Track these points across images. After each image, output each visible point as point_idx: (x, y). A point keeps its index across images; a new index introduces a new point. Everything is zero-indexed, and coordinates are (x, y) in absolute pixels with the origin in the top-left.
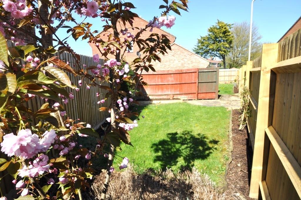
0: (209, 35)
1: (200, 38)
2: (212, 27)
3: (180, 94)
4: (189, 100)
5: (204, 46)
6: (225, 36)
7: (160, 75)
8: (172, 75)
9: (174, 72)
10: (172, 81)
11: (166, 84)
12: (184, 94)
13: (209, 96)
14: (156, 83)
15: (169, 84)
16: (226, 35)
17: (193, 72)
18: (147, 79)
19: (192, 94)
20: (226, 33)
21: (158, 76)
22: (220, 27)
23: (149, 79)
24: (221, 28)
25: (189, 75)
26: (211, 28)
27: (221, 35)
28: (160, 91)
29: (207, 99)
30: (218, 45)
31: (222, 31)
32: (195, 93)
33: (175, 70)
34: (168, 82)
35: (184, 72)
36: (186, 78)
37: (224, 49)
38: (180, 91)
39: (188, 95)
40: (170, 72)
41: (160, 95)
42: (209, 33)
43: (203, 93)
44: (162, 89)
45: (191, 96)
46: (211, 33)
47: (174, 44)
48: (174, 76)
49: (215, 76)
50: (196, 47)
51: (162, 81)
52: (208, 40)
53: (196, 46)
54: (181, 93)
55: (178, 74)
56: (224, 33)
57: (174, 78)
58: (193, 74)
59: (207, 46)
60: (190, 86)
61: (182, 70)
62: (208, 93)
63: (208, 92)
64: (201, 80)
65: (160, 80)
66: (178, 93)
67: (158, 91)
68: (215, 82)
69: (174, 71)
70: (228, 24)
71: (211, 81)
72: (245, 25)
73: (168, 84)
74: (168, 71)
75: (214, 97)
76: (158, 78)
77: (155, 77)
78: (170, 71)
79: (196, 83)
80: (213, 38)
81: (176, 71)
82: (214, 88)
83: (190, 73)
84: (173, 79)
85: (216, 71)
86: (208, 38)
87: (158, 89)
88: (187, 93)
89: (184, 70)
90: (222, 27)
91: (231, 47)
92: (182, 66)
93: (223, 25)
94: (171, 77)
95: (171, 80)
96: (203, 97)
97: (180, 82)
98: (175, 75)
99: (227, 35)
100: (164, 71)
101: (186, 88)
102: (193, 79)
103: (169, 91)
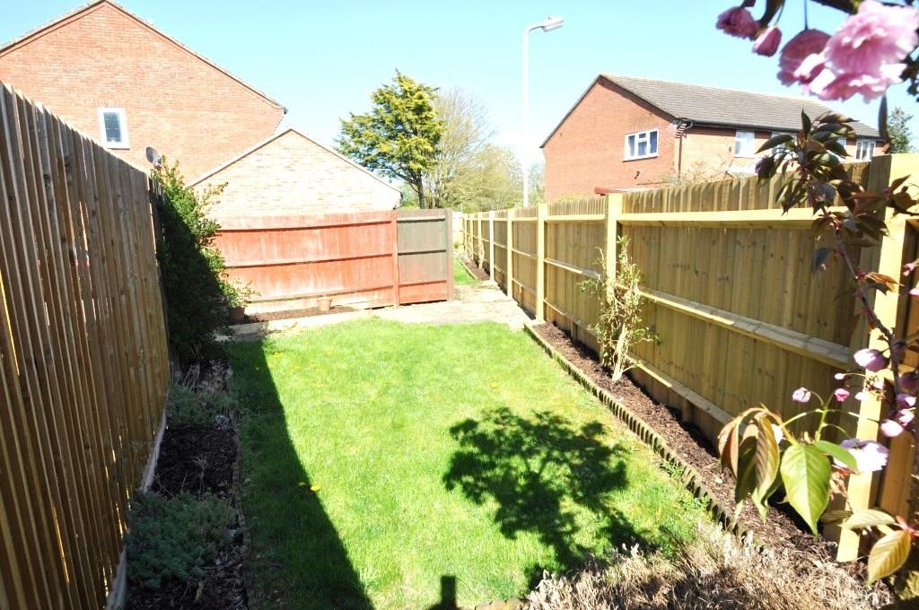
0: (377, 112)
1: (349, 120)
2: (383, 88)
3: (347, 293)
4: (373, 309)
5: (361, 142)
6: (421, 119)
7: (274, 233)
8: (318, 231)
9: (320, 221)
10: (318, 252)
11: (300, 263)
12: (358, 291)
13: (429, 292)
14: (262, 259)
15: (309, 262)
16: (423, 116)
17: (381, 223)
18: (230, 247)
19: (382, 291)
20: (424, 111)
21: (266, 235)
22: (406, 92)
23: (238, 244)
24: (408, 94)
25: (368, 233)
26: (380, 91)
27: (411, 116)
28: (279, 285)
29: (424, 303)
30: (404, 143)
31: (412, 105)
32: (391, 287)
33: (325, 216)
34: (304, 256)
35: (355, 222)
36: (361, 242)
37: (421, 158)
38: (344, 283)
39: (371, 293)
40: (308, 223)
41: (280, 300)
42: (375, 106)
43: (412, 285)
44: (287, 279)
45: (379, 295)
46: (381, 107)
47: (291, 130)
48: (322, 234)
49: (441, 235)
50: (338, 145)
51: (283, 254)
52: (373, 126)
53: (337, 141)
54: (349, 289)
55: (337, 229)
56: (419, 110)
57: (323, 243)
58: (382, 228)
59: (373, 145)
60: (374, 265)
61: (346, 217)
62: (426, 286)
63: (426, 281)
64: (405, 244)
65: (275, 249)
66: (340, 288)
67: (274, 285)
68: (444, 251)
69: (323, 218)
70: (425, 87)
71: (431, 249)
72: (459, 93)
73: (305, 263)
74: (303, 217)
75: (443, 295)
76: (270, 242)
77: (259, 240)
78: (309, 217)
79: (390, 255)
80: (387, 123)
81: (327, 216)
82: (441, 269)
83: (373, 226)
84: (320, 243)
85: (443, 220)
86: (374, 121)
87: (273, 281)
88: (364, 286)
89: (352, 216)
90: (412, 94)
91: (438, 152)
92: (320, 202)
93: (412, 86)
94: (313, 237)
95: (313, 247)
96: (413, 297)
97: (341, 253)
98: (324, 230)
99: (426, 118)
100: (287, 218)
101: (361, 272)
102: (383, 243)
103: (307, 286)
